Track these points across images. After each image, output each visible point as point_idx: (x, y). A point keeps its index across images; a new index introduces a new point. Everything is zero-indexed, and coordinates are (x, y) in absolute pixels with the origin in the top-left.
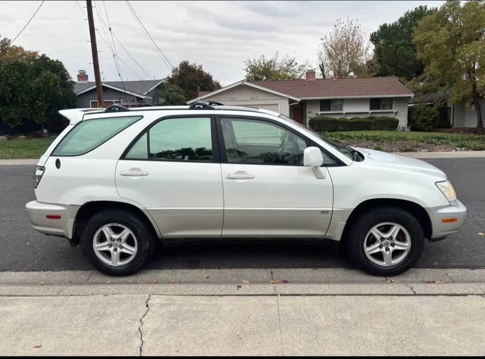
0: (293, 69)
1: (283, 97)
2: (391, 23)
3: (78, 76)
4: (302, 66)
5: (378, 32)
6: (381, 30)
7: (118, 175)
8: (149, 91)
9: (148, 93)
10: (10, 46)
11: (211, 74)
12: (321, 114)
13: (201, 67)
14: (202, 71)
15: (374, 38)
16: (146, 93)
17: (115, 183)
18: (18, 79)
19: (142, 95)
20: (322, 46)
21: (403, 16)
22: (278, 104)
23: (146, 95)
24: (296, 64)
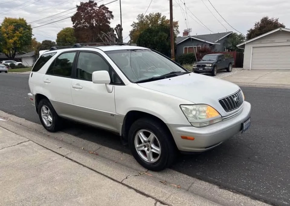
3: (183, 33)
8: (219, 40)
9: (219, 41)
10: (166, 20)
11: (285, 25)
13: (277, 20)
14: (277, 23)
16: (218, 41)
18: (148, 37)
19: (214, 42)
23: (217, 42)
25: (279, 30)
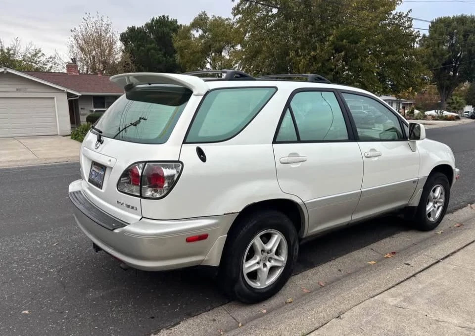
0: (38, 60)
1: (60, 90)
2: (139, 27)
4: (51, 58)
5: (127, 33)
6: (130, 32)
7: (278, 164)
12: (96, 111)
15: (124, 38)
17: (276, 174)
20: (72, 39)
21: (149, 22)
22: (53, 98)
24: (43, 55)
25: (3, 72)
